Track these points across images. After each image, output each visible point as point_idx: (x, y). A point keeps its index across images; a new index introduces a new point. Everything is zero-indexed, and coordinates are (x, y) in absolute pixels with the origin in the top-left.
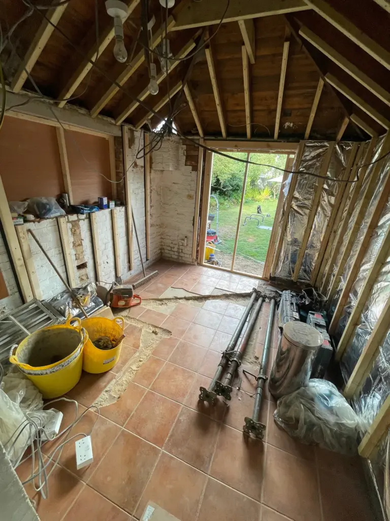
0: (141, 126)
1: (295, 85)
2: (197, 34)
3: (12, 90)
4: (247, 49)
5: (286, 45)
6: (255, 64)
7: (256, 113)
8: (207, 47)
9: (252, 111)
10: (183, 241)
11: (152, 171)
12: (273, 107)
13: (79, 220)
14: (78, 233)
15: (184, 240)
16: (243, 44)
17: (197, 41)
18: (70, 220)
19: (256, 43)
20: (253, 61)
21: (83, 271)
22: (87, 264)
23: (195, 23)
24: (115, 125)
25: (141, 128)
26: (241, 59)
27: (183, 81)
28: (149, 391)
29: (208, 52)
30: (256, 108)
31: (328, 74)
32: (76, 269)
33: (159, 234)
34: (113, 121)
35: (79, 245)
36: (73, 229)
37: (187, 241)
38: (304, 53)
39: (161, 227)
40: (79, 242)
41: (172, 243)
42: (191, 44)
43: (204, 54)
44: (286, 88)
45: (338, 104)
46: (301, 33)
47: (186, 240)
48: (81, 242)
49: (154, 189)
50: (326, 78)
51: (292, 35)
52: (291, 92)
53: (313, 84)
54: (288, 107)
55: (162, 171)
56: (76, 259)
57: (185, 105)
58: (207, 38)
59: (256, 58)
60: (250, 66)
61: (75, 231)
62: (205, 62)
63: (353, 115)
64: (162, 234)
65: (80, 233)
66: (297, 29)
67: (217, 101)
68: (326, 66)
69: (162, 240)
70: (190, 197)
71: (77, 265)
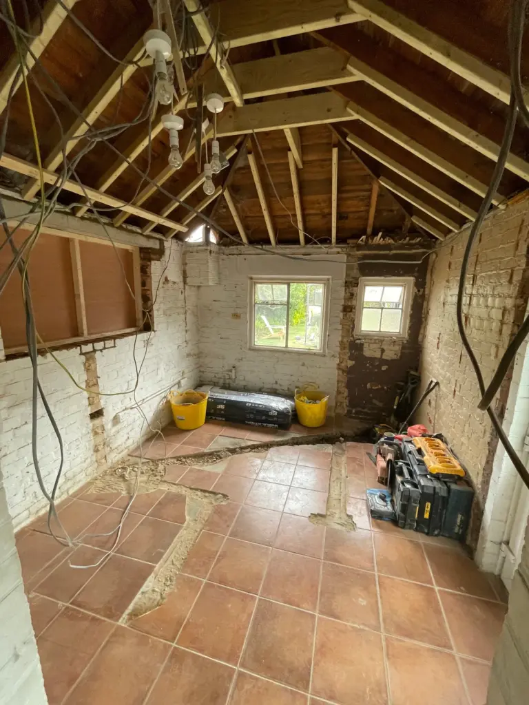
0: (172, 235)
1: (348, 188)
2: (239, 140)
3: (23, 198)
4: (294, 155)
5: (335, 151)
6: (302, 169)
7: (308, 218)
8: (250, 153)
9: (304, 216)
10: (230, 373)
11: (187, 287)
12: (326, 211)
13: (95, 351)
14: (93, 368)
15: (231, 371)
16: (290, 150)
17: (238, 147)
18: (83, 352)
19: (303, 150)
20: (301, 166)
21: (97, 421)
22: (104, 411)
23: (238, 130)
24: (141, 234)
25: (172, 238)
26: (288, 164)
27: (222, 186)
28: (206, 583)
29: (251, 158)
30: (308, 212)
31: (381, 177)
32: (89, 418)
33: (198, 366)
34: (139, 231)
35: (93, 385)
36: (87, 364)
37: (236, 372)
38: (353, 158)
39: (199, 357)
40: (95, 380)
41: (215, 377)
42: (232, 150)
43: (247, 159)
44: (339, 191)
45: (396, 207)
46: (348, 139)
47: (234, 371)
48: (97, 380)
49: (189, 309)
50: (381, 182)
51: (339, 142)
52: (344, 195)
53: (367, 187)
54: (343, 209)
55: (199, 287)
56: (90, 404)
57: (224, 210)
58: (249, 144)
59: (304, 163)
60: (298, 171)
61: (90, 365)
62: (248, 167)
63: (414, 217)
64: (201, 366)
65: (96, 368)
66: (344, 136)
67: (263, 206)
68: (378, 170)
69: (201, 374)
70: (236, 316)
71: (90, 413)
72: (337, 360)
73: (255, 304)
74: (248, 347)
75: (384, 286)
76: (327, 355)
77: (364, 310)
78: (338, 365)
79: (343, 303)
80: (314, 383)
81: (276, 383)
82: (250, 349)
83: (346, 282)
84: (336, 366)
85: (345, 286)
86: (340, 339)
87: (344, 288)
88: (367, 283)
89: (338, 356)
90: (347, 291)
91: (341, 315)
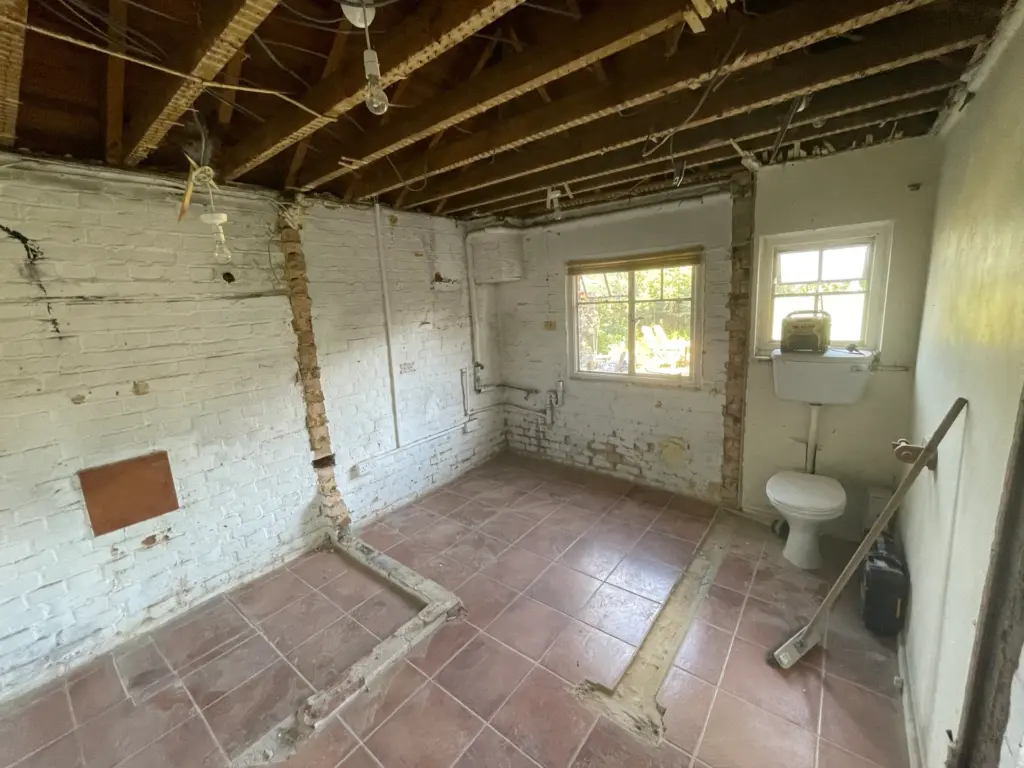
10: (543, 415)
15: (545, 412)
21: (326, 472)
22: (336, 458)
32: (311, 467)
35: (318, 425)
37: (552, 414)
41: (524, 420)
47: (549, 412)
55: (497, 284)
56: (312, 449)
69: (506, 415)
70: (550, 325)
71: (313, 459)
72: (722, 400)
73: (578, 304)
74: (569, 375)
75: (821, 247)
76: (702, 387)
77: (777, 301)
78: (726, 407)
79: (729, 289)
80: (681, 439)
81: (614, 434)
82: (572, 378)
83: (735, 250)
84: (720, 409)
85: (733, 258)
86: (726, 358)
87: (730, 262)
88: (781, 246)
89: (724, 391)
90: (738, 265)
91: (727, 314)
